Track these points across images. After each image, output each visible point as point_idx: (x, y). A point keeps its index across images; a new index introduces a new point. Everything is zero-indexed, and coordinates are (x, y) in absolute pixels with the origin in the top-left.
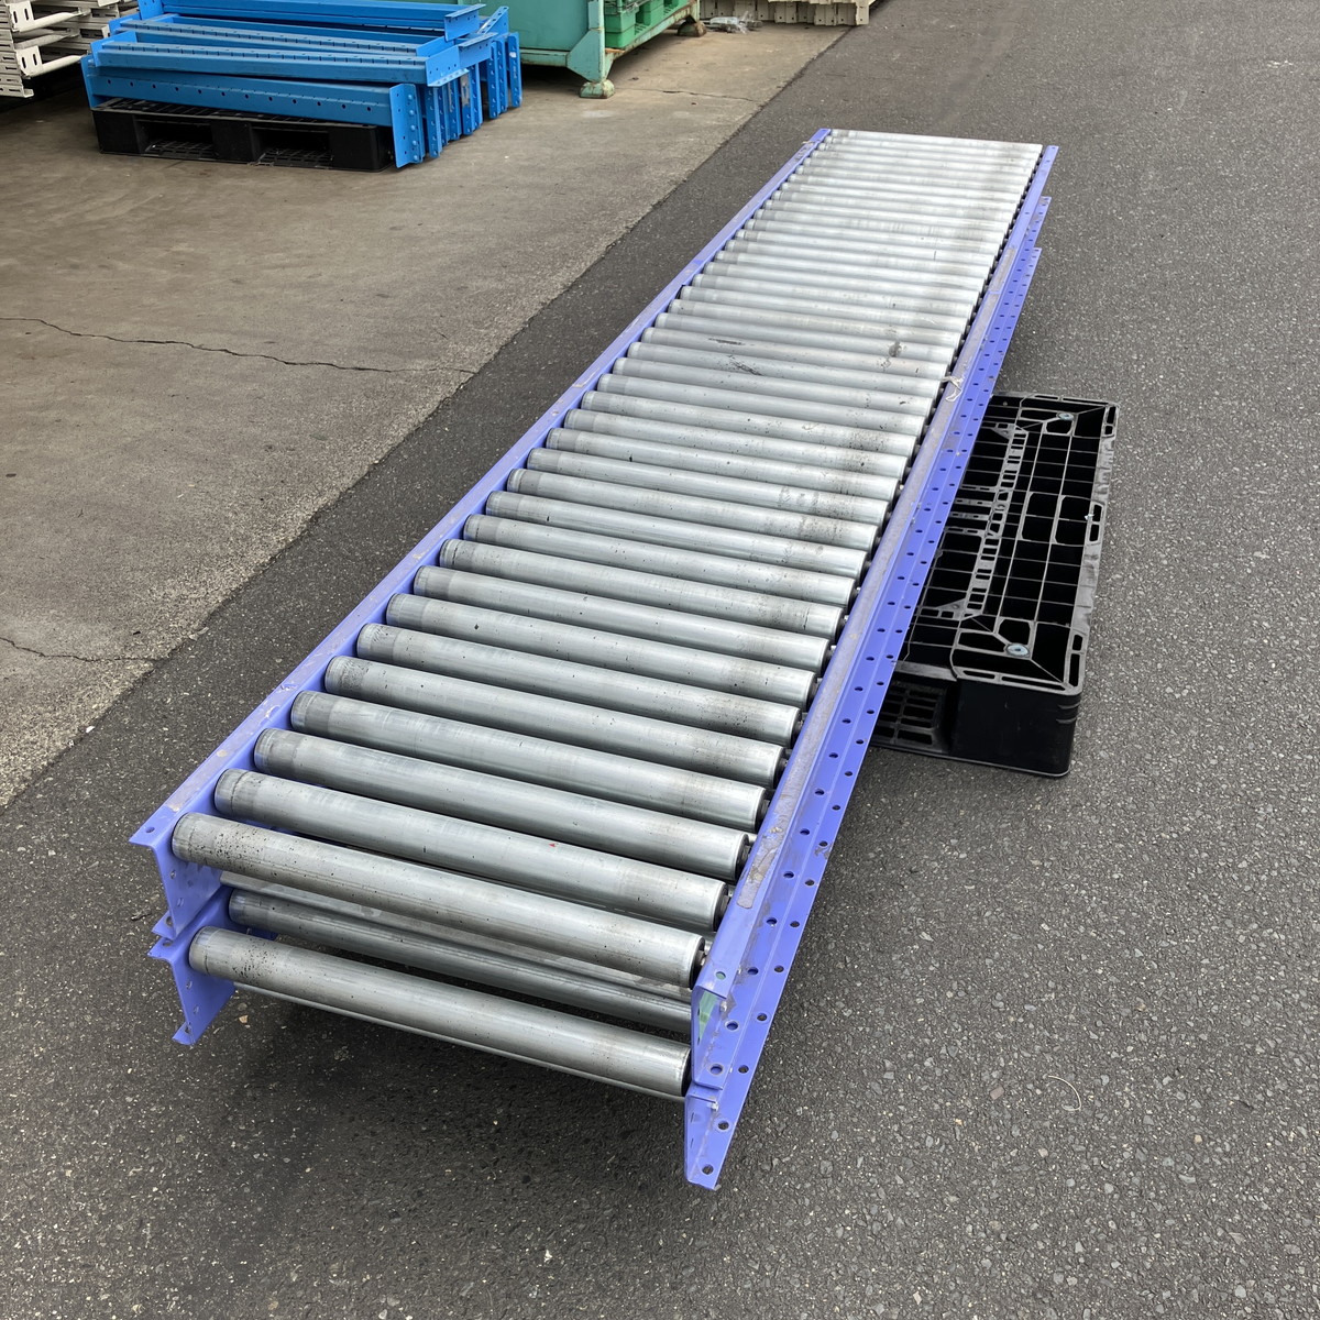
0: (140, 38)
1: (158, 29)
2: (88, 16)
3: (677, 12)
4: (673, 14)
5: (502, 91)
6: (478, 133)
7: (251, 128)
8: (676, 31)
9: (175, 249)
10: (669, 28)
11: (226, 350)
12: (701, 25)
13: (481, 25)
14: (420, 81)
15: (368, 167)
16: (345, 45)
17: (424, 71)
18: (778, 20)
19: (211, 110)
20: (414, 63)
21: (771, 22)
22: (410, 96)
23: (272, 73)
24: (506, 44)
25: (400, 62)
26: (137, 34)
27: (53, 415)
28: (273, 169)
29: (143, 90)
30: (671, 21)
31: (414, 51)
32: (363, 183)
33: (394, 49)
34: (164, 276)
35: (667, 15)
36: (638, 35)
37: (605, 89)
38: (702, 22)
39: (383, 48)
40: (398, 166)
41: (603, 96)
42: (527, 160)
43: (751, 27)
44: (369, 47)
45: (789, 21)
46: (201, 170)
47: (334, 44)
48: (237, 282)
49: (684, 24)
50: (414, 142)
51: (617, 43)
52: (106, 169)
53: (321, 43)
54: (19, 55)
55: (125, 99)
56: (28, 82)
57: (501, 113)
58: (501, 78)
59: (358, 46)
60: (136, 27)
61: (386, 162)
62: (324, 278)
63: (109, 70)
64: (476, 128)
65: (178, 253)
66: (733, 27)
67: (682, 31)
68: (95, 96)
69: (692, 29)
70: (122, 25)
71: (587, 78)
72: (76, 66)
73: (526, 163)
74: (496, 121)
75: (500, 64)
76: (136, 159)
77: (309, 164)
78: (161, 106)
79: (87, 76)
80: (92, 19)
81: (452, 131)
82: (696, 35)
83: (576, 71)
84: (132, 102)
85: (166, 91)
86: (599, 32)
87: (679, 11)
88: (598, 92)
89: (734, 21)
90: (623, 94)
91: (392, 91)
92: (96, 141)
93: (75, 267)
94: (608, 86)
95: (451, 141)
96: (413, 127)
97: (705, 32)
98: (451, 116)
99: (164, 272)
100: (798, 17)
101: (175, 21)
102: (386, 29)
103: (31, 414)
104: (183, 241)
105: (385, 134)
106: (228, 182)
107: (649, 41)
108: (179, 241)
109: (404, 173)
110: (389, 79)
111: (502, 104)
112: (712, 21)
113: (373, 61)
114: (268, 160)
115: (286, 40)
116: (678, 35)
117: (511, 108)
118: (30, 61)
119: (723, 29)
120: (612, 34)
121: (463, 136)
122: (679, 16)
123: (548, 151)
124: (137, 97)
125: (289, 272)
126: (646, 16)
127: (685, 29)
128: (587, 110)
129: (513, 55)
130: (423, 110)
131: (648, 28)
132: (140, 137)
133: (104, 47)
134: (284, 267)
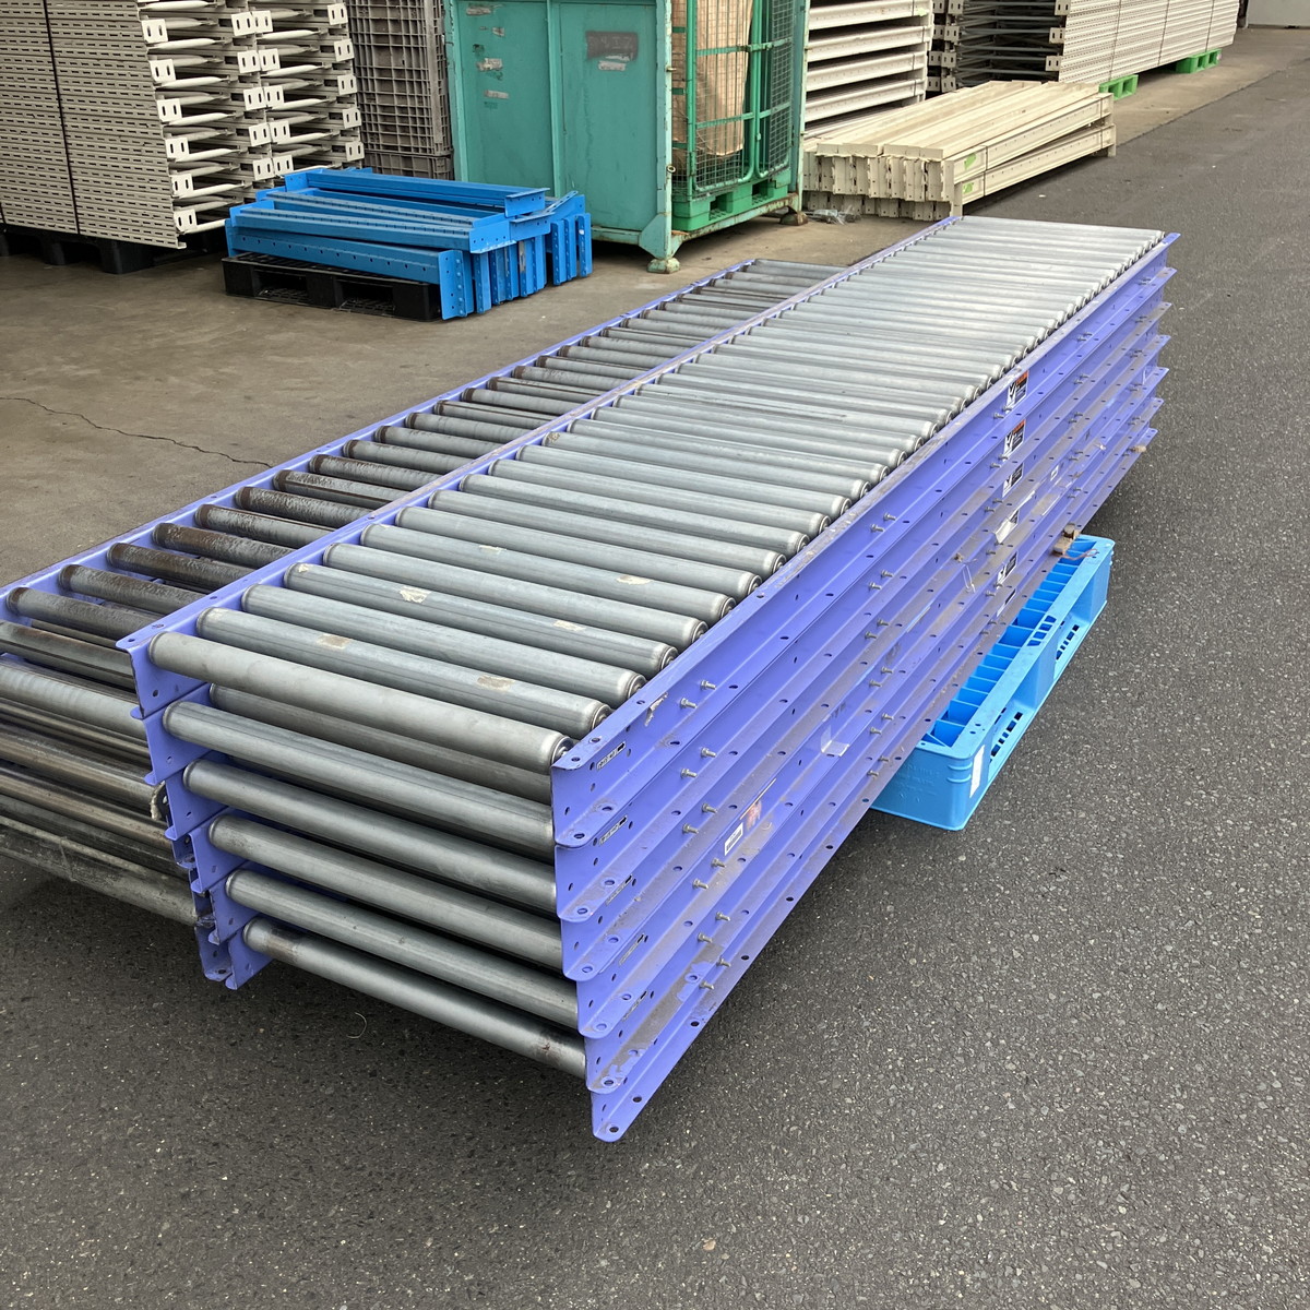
0: (277, 206)
1: (293, 199)
2: (249, 187)
3: (770, 203)
4: (767, 205)
5: (567, 262)
6: (537, 296)
7: (335, 280)
8: (778, 220)
9: (221, 370)
10: (764, 215)
11: (197, 448)
12: (802, 216)
13: (547, 206)
14: (465, 248)
15: (419, 316)
16: (424, 217)
17: (468, 240)
18: (883, 214)
19: (310, 264)
20: (465, 233)
21: (876, 216)
22: (458, 261)
23: (357, 236)
24: (577, 223)
25: (454, 232)
26: (275, 203)
27: (35, 483)
28: (348, 315)
29: (267, 247)
30: (764, 210)
31: (470, 223)
32: (409, 329)
33: (460, 222)
34: (198, 389)
35: (756, 205)
36: (713, 221)
37: (668, 265)
38: (804, 214)
39: (451, 221)
40: (444, 318)
41: (666, 272)
42: (559, 320)
43: (850, 219)
44: (442, 219)
45: (892, 215)
46: (291, 312)
47: (416, 216)
48: (249, 398)
49: (787, 214)
50: (461, 299)
51: (687, 227)
52: (221, 307)
53: (407, 214)
54: (176, 215)
55: (254, 254)
56: (182, 238)
57: (567, 281)
58: (567, 249)
59: (434, 218)
60: (278, 197)
61: (434, 315)
62: (316, 401)
63: (246, 230)
64: (534, 293)
65: (223, 373)
66: (832, 218)
67: (785, 219)
68: (234, 250)
69: (792, 218)
70: (268, 195)
71: (655, 255)
72: (222, 229)
73: (556, 323)
74: (559, 288)
75: (567, 238)
76: (249, 301)
77: (378, 312)
78: (278, 260)
79: (229, 234)
80: (253, 190)
81: (507, 291)
82: (796, 223)
83: (646, 249)
84: (256, 255)
85: (282, 248)
86: (665, 216)
87: (775, 201)
88: (662, 267)
89: (834, 213)
90: (688, 271)
91: (441, 255)
92: (224, 288)
93: (138, 378)
94: (673, 263)
95: (506, 302)
96: (460, 287)
97: (805, 222)
98: (507, 280)
99: (201, 386)
100: (900, 212)
101: (315, 194)
102: (475, 206)
103: (21, 481)
104: (234, 364)
105: (435, 290)
106: (305, 322)
107: (731, 227)
108: (229, 364)
109: (449, 324)
110: (443, 246)
111: (568, 273)
112: (816, 213)
113: (434, 230)
114: (346, 307)
115: (382, 211)
116: (780, 223)
117: (579, 277)
118: (185, 221)
119: (823, 220)
120: (680, 219)
121: (520, 298)
122: (772, 207)
123: (582, 313)
124: (262, 252)
125: (293, 394)
126: (728, 205)
127: (786, 218)
128: (644, 282)
129: (582, 232)
130: (473, 274)
131: (728, 215)
132: (256, 282)
133: (242, 212)
134: (292, 389)
